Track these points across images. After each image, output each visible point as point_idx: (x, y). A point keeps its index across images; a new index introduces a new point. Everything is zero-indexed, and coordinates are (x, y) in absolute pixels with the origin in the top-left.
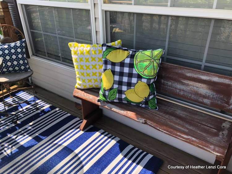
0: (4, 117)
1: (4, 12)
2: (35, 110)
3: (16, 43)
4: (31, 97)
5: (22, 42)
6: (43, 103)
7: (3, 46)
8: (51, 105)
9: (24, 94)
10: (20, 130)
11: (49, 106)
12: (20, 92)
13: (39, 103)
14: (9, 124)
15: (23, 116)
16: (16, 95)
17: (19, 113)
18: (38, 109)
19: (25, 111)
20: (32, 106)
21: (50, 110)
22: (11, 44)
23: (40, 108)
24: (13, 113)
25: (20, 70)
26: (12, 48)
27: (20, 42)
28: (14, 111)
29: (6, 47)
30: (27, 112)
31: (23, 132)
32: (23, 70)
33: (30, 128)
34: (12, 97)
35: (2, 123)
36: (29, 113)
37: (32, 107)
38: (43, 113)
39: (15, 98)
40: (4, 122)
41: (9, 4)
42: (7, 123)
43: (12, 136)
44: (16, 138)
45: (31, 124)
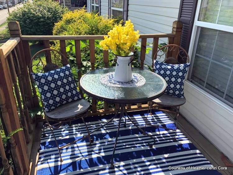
0: (141, 134)
1: (176, 31)
2: (172, 140)
3: (179, 66)
4: (170, 123)
5: (186, 66)
6: (181, 135)
7: (167, 66)
8: (191, 142)
9: (163, 115)
10: (154, 158)
11: (188, 142)
12: (159, 112)
13: (178, 134)
14: (144, 144)
15: (159, 142)
16: (155, 114)
17: (156, 137)
18: (175, 140)
19: (162, 136)
20: (169, 133)
21: (189, 149)
22: (174, 65)
23: (177, 140)
24: (150, 134)
25: (174, 94)
26: (175, 70)
27: (184, 65)
28: (151, 131)
29: (169, 67)
30: (163, 138)
31: (156, 162)
32: (176, 95)
33: (164, 161)
34: (151, 115)
35: (139, 140)
36: (166, 141)
37: (169, 135)
38: (180, 149)
39: (155, 117)
40: (141, 140)
41: (184, 25)
42: (143, 143)
43: (145, 160)
44: (149, 165)
45: (166, 156)
